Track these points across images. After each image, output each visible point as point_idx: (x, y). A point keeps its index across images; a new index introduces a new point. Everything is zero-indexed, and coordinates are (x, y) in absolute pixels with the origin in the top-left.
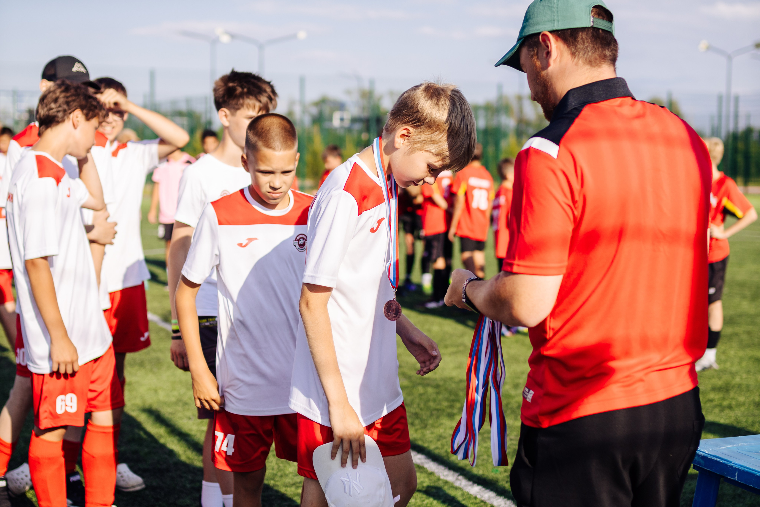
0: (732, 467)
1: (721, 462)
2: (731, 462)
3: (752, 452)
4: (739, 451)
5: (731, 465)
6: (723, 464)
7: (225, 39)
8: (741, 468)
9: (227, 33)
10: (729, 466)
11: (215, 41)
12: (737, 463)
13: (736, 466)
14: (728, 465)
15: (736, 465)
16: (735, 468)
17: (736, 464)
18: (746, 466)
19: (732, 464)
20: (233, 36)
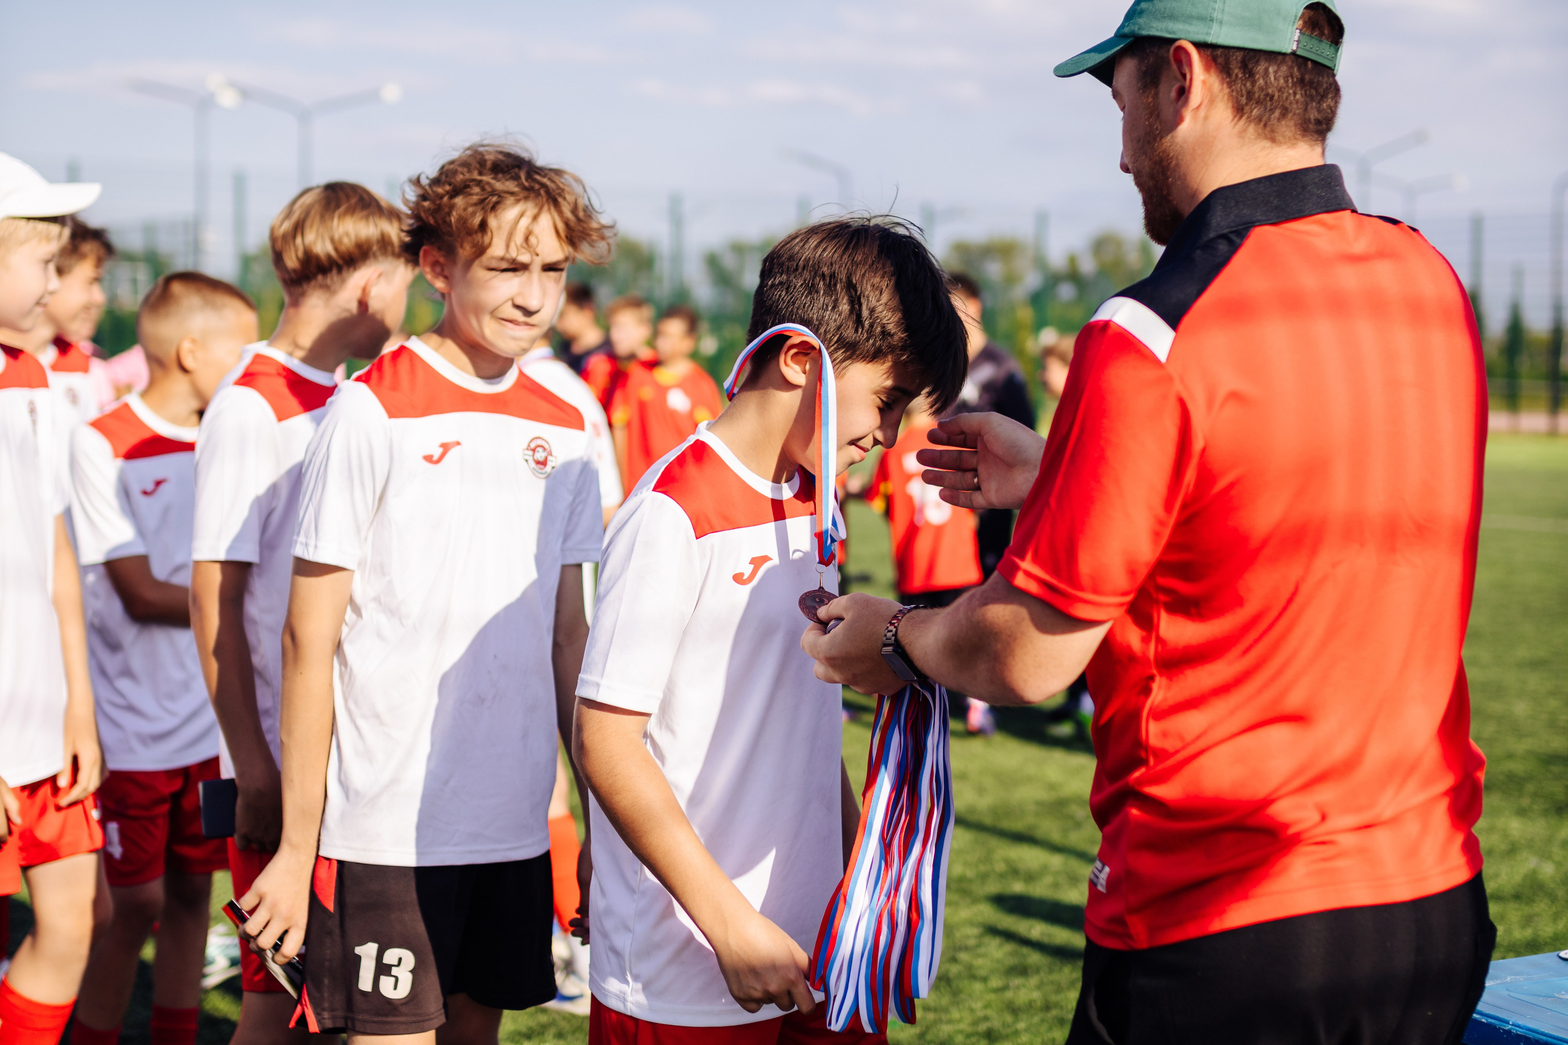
0: (1509, 1032)
1: (1483, 1020)
2: (1507, 1023)
3: (1540, 996)
4: (1512, 994)
5: (1507, 1028)
6: (1488, 1025)
7: (228, 99)
8: (1531, 1035)
9: (233, 84)
10: (1503, 1029)
11: (205, 103)
12: (1520, 1023)
13: (1520, 1031)
14: (1500, 1028)
15: (1518, 1029)
16: (1518, 1034)
17: (1519, 1026)
18: (1542, 1030)
19: (1510, 1026)
20: (246, 93)
